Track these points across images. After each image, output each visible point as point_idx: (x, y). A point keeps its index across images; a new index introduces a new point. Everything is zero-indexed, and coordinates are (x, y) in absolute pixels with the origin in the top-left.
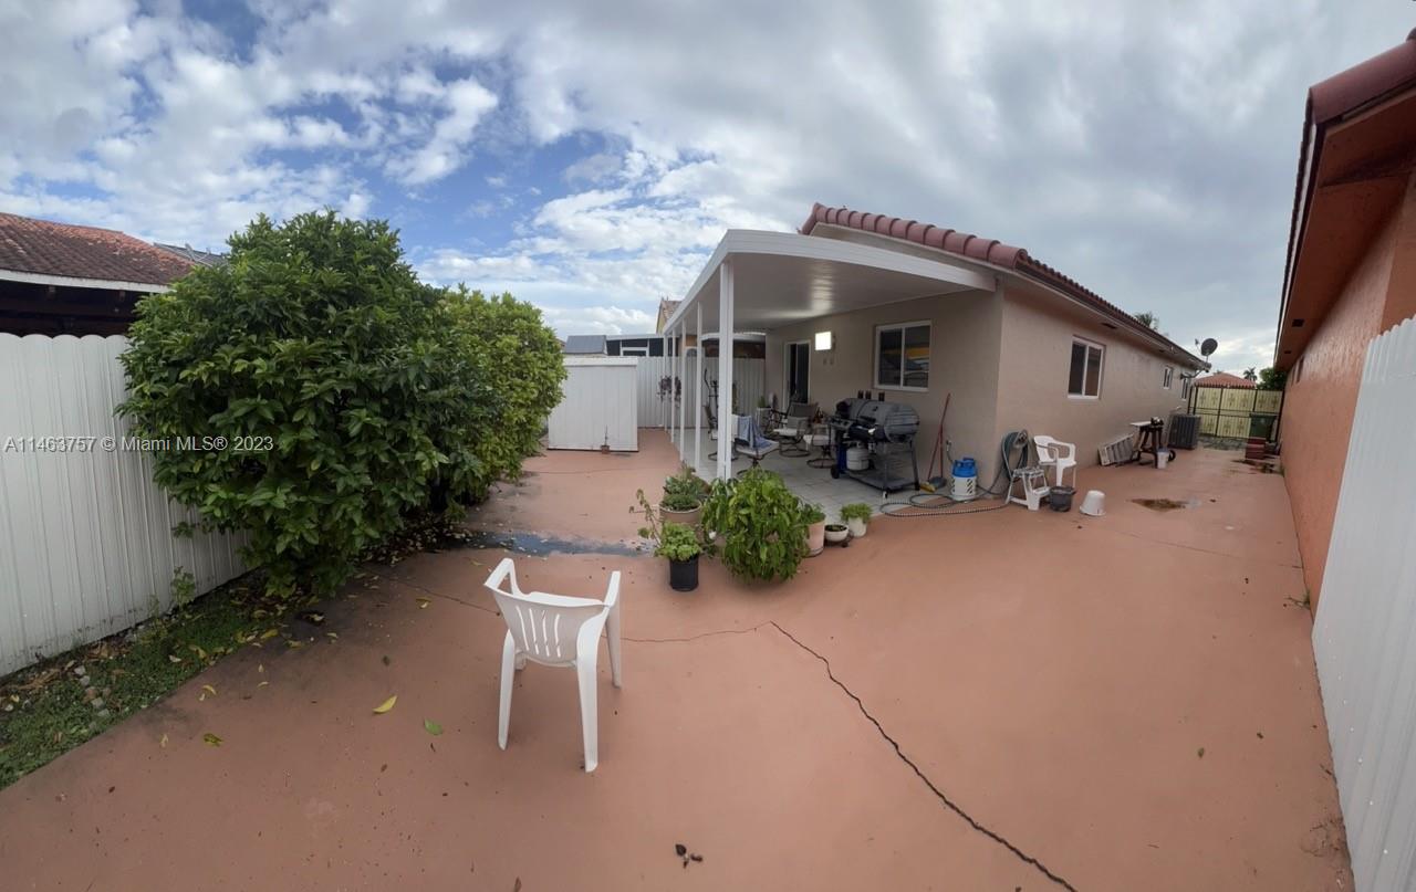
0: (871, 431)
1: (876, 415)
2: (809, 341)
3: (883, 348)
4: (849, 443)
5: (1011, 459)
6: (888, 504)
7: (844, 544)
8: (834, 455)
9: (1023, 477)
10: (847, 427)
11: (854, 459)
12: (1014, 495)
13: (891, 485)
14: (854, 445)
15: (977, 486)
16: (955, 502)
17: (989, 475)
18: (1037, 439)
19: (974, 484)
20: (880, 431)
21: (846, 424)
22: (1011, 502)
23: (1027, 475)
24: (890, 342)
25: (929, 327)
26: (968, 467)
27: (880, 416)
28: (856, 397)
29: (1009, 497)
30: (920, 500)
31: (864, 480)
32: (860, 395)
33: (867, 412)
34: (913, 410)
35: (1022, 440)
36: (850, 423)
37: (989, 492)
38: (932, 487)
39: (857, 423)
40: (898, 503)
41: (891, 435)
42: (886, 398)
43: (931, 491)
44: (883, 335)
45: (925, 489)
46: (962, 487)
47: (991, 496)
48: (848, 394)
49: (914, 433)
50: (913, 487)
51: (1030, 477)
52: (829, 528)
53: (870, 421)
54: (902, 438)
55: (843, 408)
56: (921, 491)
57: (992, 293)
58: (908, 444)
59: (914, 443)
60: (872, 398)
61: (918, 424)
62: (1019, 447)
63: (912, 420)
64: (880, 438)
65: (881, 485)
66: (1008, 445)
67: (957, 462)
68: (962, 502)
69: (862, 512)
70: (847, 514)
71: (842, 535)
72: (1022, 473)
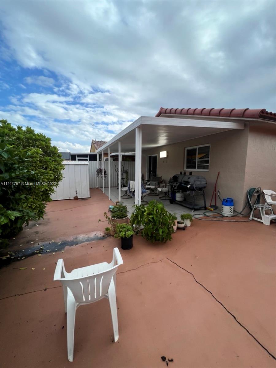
0: (189, 186)
1: (189, 180)
2: (157, 155)
3: (188, 155)
4: (177, 191)
5: (252, 200)
6: (195, 215)
7: (184, 229)
8: (170, 196)
9: (260, 209)
10: (177, 185)
11: (179, 197)
12: (254, 216)
13: (196, 207)
14: (179, 192)
15: (234, 211)
16: (224, 216)
17: (240, 206)
18: (265, 191)
19: (232, 209)
20: (192, 186)
21: (177, 184)
22: (253, 220)
23: (262, 208)
24: (191, 153)
25: (209, 146)
26: (229, 202)
27: (191, 180)
28: (180, 174)
29: (251, 217)
30: (208, 214)
31: (184, 205)
32: (181, 173)
33: (186, 179)
34: (205, 178)
35: (258, 192)
36: (178, 183)
37: (240, 214)
38: (212, 209)
39: (181, 183)
40: (199, 215)
41: (196, 188)
42: (192, 174)
43: (212, 211)
44: (188, 151)
45: (209, 210)
46: (227, 210)
47: (241, 216)
48: (177, 172)
49: (205, 187)
50: (204, 208)
51: (264, 209)
52: (178, 223)
53: (188, 183)
54: (200, 189)
55: (175, 178)
56: (207, 211)
57: (243, 129)
58: (202, 191)
59: (204, 192)
60: (186, 174)
61: (206, 184)
62: (256, 195)
63: (204, 182)
64: (192, 189)
65: (191, 207)
66: (250, 193)
67: (224, 200)
68: (227, 216)
69: (189, 217)
70: (183, 217)
71: (183, 225)
72: (260, 206)
